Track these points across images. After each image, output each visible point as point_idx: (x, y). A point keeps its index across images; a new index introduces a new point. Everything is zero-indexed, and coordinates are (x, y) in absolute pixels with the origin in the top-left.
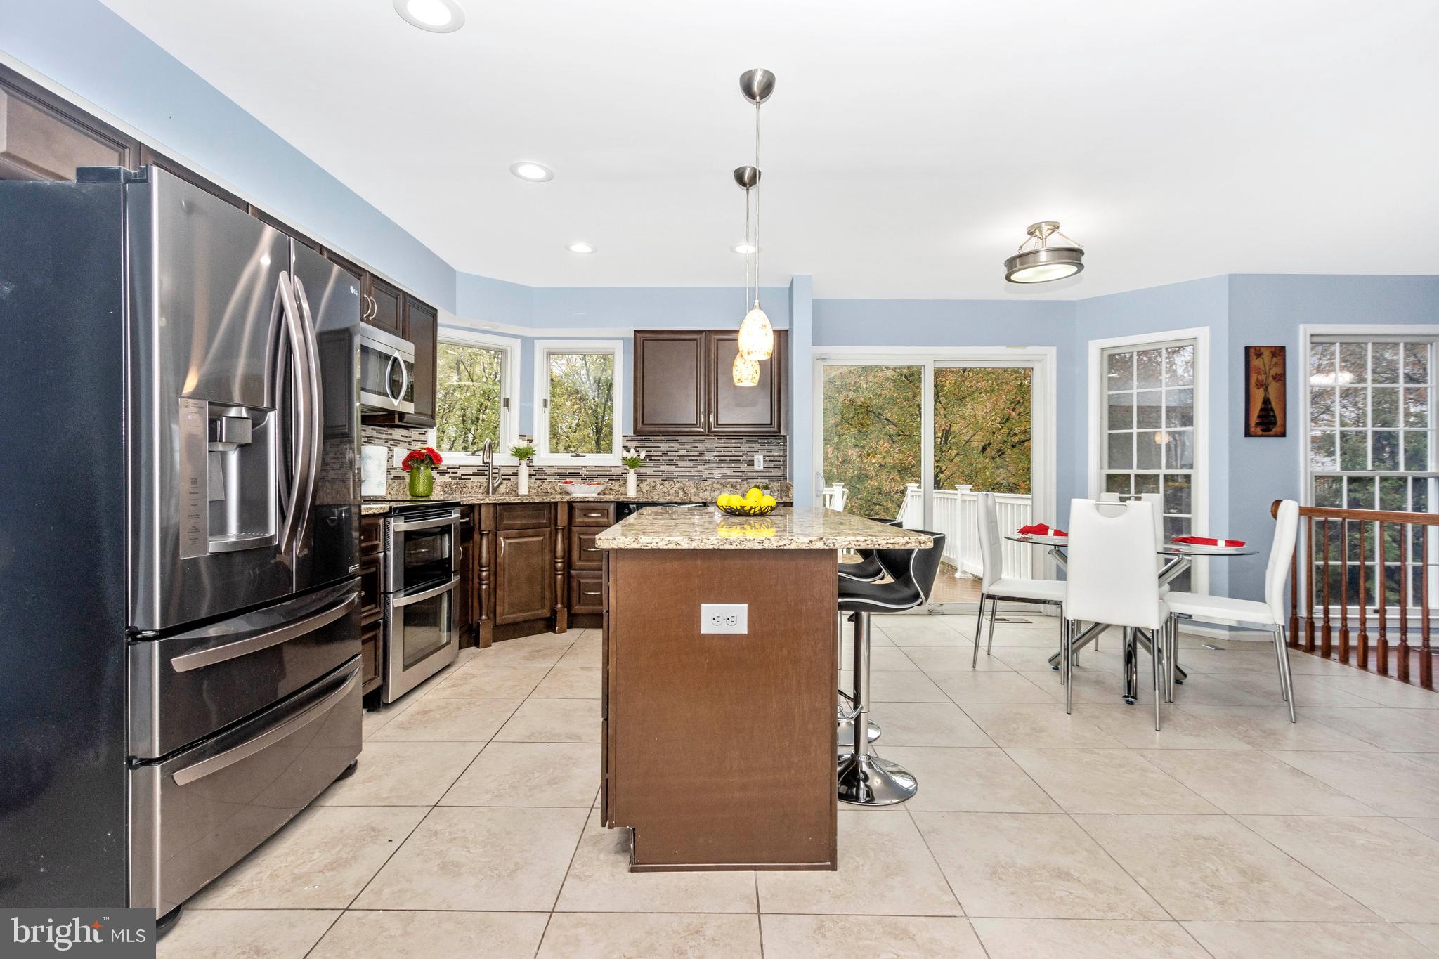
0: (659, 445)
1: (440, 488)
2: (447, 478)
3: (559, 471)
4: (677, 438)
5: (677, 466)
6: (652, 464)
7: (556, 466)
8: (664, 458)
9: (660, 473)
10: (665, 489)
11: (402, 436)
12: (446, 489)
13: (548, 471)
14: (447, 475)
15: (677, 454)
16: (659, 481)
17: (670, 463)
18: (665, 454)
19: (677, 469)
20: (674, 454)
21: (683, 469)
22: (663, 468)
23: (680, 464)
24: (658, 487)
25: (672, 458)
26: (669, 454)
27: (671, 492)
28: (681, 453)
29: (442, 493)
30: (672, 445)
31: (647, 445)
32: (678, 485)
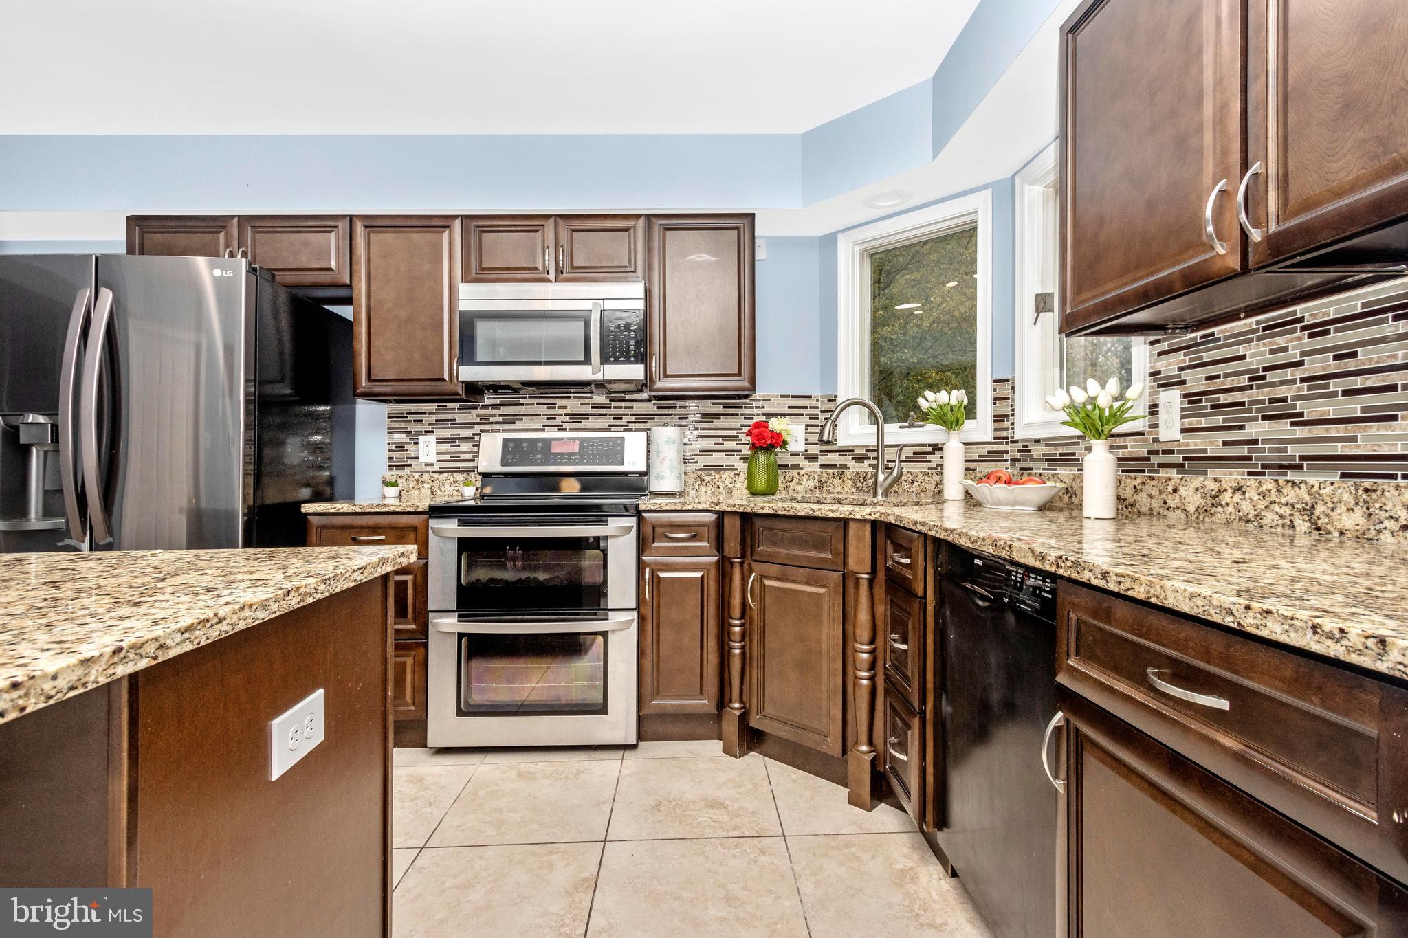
0: (1241, 350)
1: (851, 482)
2: (866, 467)
3: (1052, 450)
4: (1299, 309)
5: (1298, 420)
6: (1218, 421)
7: (1045, 439)
8: (1254, 394)
9: (1244, 450)
10: (1246, 507)
11: (789, 407)
12: (859, 485)
13: (1038, 451)
14: (867, 462)
15: (1298, 373)
16: (1230, 477)
17: (1278, 411)
18: (1257, 378)
19: (1301, 432)
20: (1289, 374)
21: (1319, 431)
22: (1255, 429)
23: (1311, 410)
24: (1226, 497)
25: (1280, 392)
26: (1271, 377)
27: (1269, 518)
28: (1314, 366)
29: (854, 490)
30: (1281, 341)
31: (1206, 357)
32: (1291, 495)
